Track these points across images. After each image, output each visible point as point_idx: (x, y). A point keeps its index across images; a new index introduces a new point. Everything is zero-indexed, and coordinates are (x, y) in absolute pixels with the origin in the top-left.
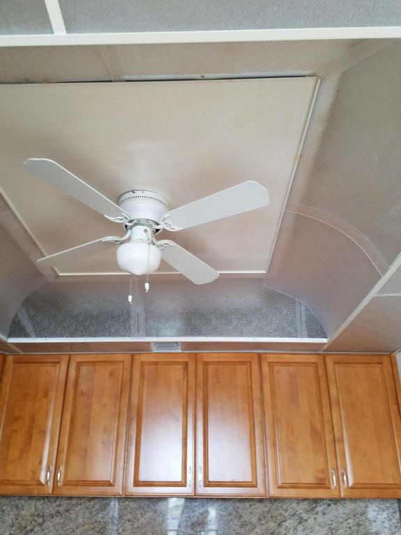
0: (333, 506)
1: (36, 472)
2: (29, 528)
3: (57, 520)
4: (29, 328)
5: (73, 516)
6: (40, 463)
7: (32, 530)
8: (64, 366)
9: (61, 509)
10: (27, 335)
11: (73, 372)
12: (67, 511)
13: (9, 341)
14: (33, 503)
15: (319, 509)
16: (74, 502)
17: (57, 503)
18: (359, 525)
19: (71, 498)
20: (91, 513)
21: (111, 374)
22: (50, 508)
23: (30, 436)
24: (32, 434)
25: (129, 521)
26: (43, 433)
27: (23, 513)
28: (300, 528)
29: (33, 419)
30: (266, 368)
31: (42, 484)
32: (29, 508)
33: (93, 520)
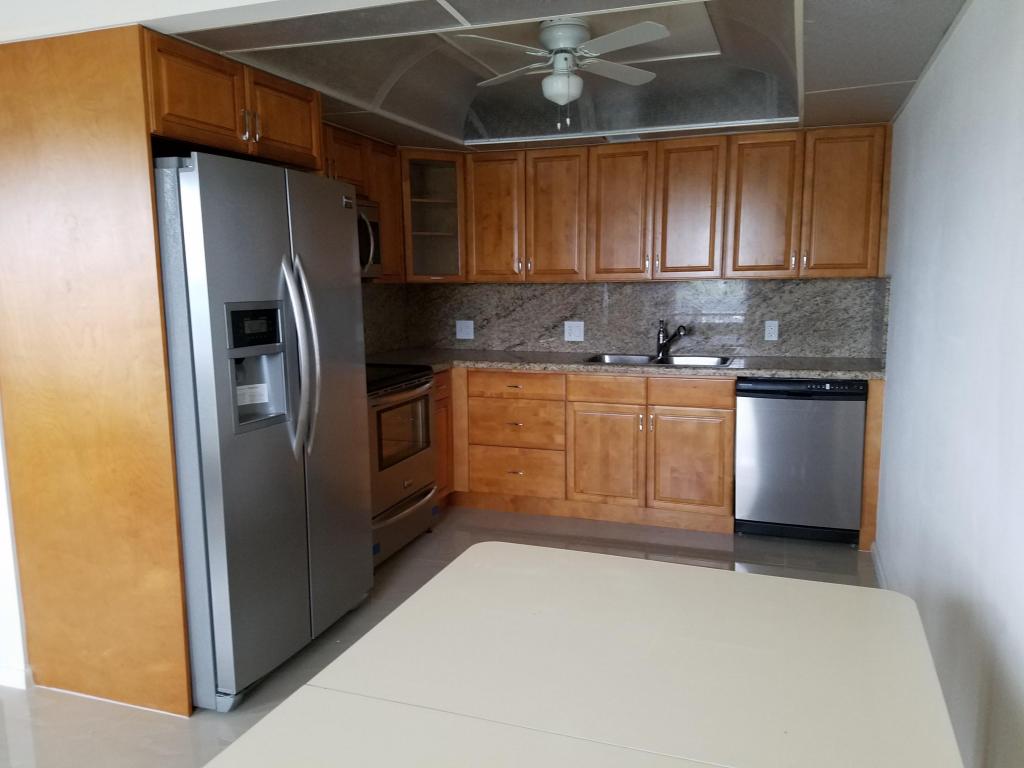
0: (802, 285)
1: (509, 264)
2: (511, 308)
3: (534, 301)
4: (482, 130)
5: (548, 299)
6: (512, 255)
7: (514, 310)
8: (521, 163)
9: (537, 293)
10: (480, 137)
11: (531, 170)
12: (542, 295)
13: (466, 144)
14: (512, 288)
15: (787, 288)
16: (547, 287)
17: (533, 288)
18: (827, 302)
19: (544, 284)
20: (563, 296)
21: (568, 170)
22: (528, 293)
23: (500, 232)
24: (501, 230)
25: (598, 302)
26: (511, 229)
27: (504, 297)
28: (764, 305)
29: (500, 217)
30: (734, 151)
31: (516, 274)
32: (509, 293)
33: (565, 302)
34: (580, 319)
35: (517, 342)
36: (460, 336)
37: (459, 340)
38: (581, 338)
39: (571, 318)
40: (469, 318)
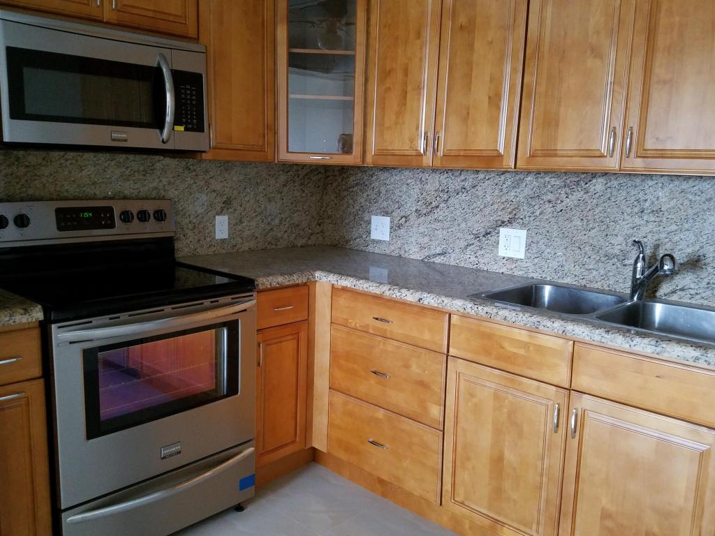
1: (412, 140)
2: (434, 204)
3: (462, 197)
5: (480, 193)
6: (417, 128)
7: (437, 207)
9: (466, 184)
12: (474, 187)
17: (463, 177)
22: (455, 183)
23: (404, 94)
27: (427, 187)
29: (406, 72)
31: (422, 155)
32: (433, 182)
34: (523, 226)
35: (438, 250)
36: (375, 235)
37: (374, 241)
38: (521, 255)
39: (510, 223)
40: (386, 214)
